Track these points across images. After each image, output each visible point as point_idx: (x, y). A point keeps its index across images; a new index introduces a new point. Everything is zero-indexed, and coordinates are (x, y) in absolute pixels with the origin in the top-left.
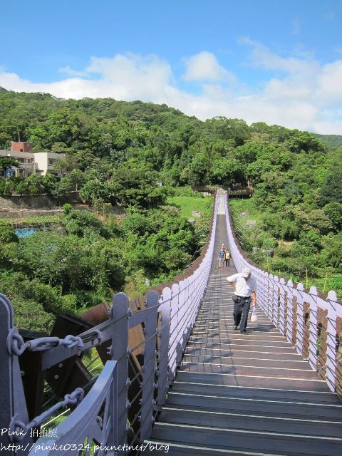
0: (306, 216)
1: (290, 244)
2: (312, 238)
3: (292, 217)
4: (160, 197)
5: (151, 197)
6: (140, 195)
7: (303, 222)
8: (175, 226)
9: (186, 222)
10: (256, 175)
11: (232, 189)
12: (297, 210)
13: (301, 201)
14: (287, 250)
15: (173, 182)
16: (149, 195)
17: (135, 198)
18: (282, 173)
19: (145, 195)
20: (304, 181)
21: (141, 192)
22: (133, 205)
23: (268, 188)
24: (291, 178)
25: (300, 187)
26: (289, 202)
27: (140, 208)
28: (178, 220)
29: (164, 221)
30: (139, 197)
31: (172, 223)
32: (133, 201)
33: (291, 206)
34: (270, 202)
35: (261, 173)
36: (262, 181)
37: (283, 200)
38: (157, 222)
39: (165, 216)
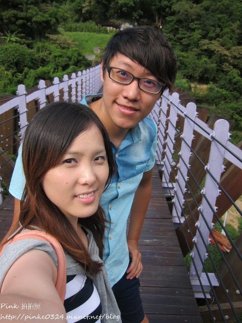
0: (227, 53)
1: (205, 87)
2: (234, 80)
3: (210, 53)
4: (48, 22)
5: (36, 22)
6: (22, 19)
7: (222, 60)
8: (63, 61)
9: (79, 55)
10: (167, 7)
11: (139, 24)
12: (215, 46)
13: (218, 36)
14: (201, 94)
16: (34, 19)
17: (14, 23)
18: (195, 5)
19: (29, 19)
20: (222, 13)
21: (22, 14)
22: (12, 32)
23: (179, 22)
24: (207, 9)
25: (219, 19)
26: (204, 37)
27: (21, 38)
28: (69, 53)
29: (50, 54)
30: (20, 22)
31: (60, 56)
32: (12, 27)
33: (206, 41)
34: (181, 39)
35: (172, 4)
36: (173, 14)
37: (197, 35)
38: (41, 54)
39: (53, 47)
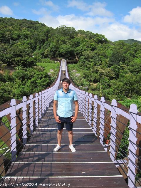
0: (103, 71)
1: (96, 84)
2: (106, 81)
3: (97, 71)
4: (33, 61)
5: (28, 62)
6: (23, 60)
7: (102, 74)
8: (40, 76)
9: (46, 74)
10: (80, 53)
11: (69, 59)
12: (99, 68)
13: (100, 64)
14: (95, 87)
15: (41, 56)
16: (28, 61)
17: (20, 62)
18: (92, 52)
19: (26, 61)
20: (102, 55)
21: (23, 59)
22: (19, 65)
23: (85, 59)
24: (96, 54)
25: (100, 58)
26: (95, 65)
27: (23, 67)
28: (42, 73)
29: (35, 74)
30: (22, 62)
31: (39, 74)
32: (19, 63)
33: (96, 67)
34: (87, 65)
35: (82, 52)
36: (82, 55)
37: (92, 64)
38: (31, 74)
39: (36, 71)
